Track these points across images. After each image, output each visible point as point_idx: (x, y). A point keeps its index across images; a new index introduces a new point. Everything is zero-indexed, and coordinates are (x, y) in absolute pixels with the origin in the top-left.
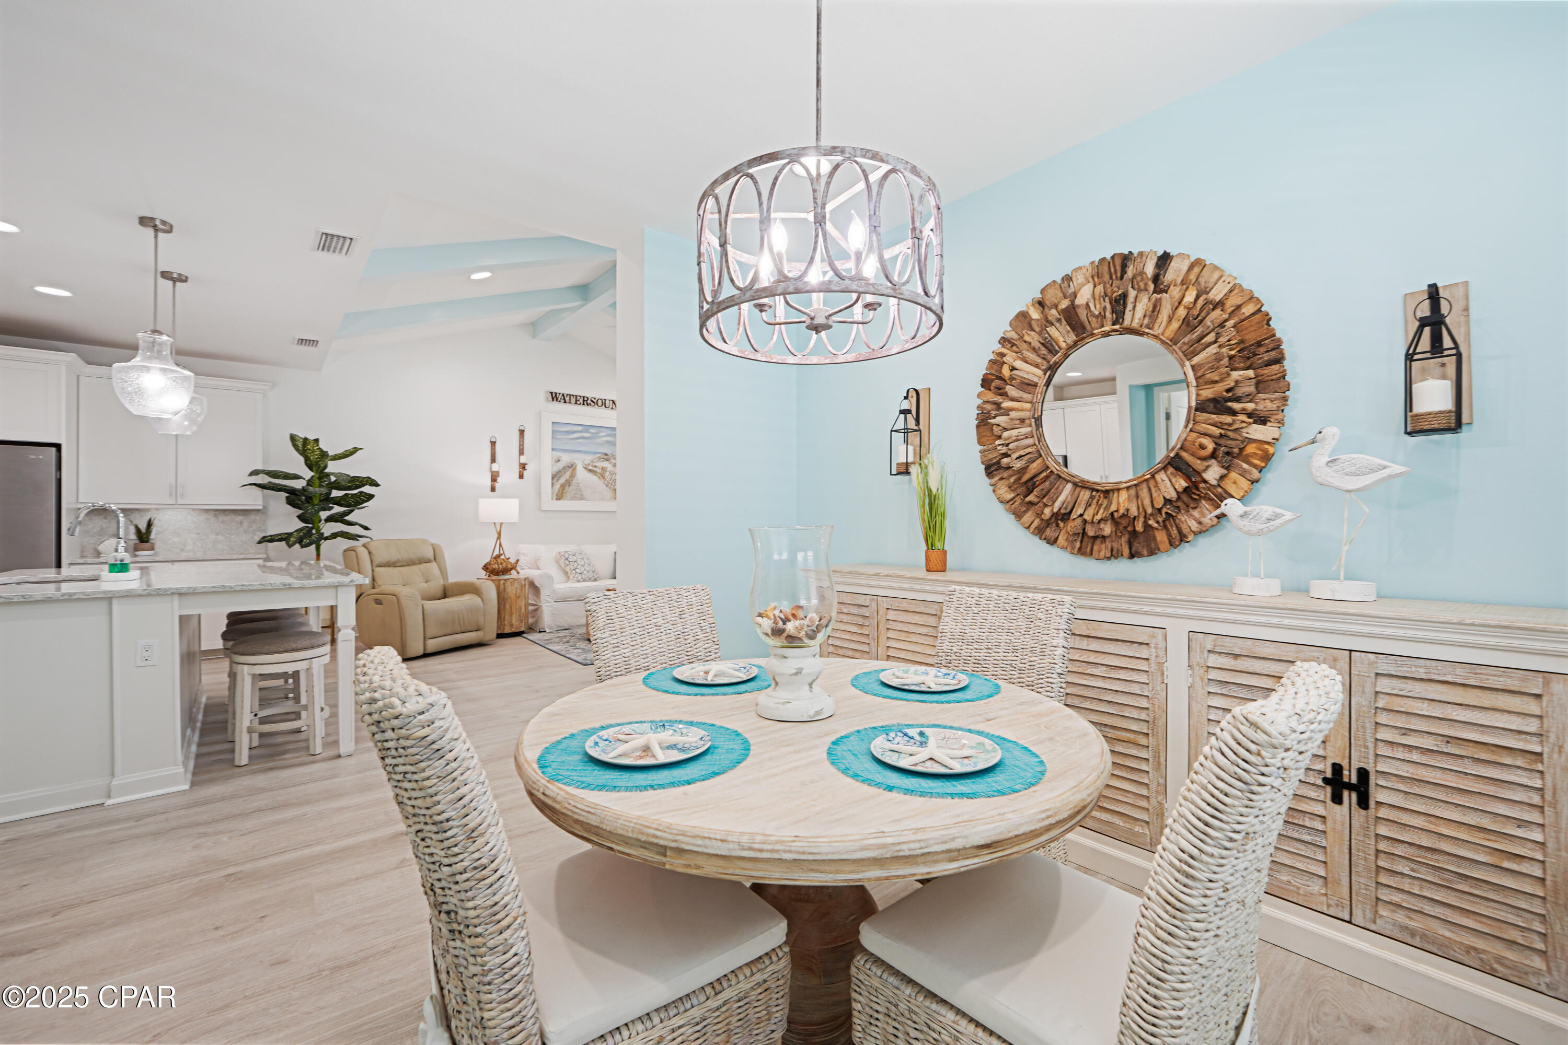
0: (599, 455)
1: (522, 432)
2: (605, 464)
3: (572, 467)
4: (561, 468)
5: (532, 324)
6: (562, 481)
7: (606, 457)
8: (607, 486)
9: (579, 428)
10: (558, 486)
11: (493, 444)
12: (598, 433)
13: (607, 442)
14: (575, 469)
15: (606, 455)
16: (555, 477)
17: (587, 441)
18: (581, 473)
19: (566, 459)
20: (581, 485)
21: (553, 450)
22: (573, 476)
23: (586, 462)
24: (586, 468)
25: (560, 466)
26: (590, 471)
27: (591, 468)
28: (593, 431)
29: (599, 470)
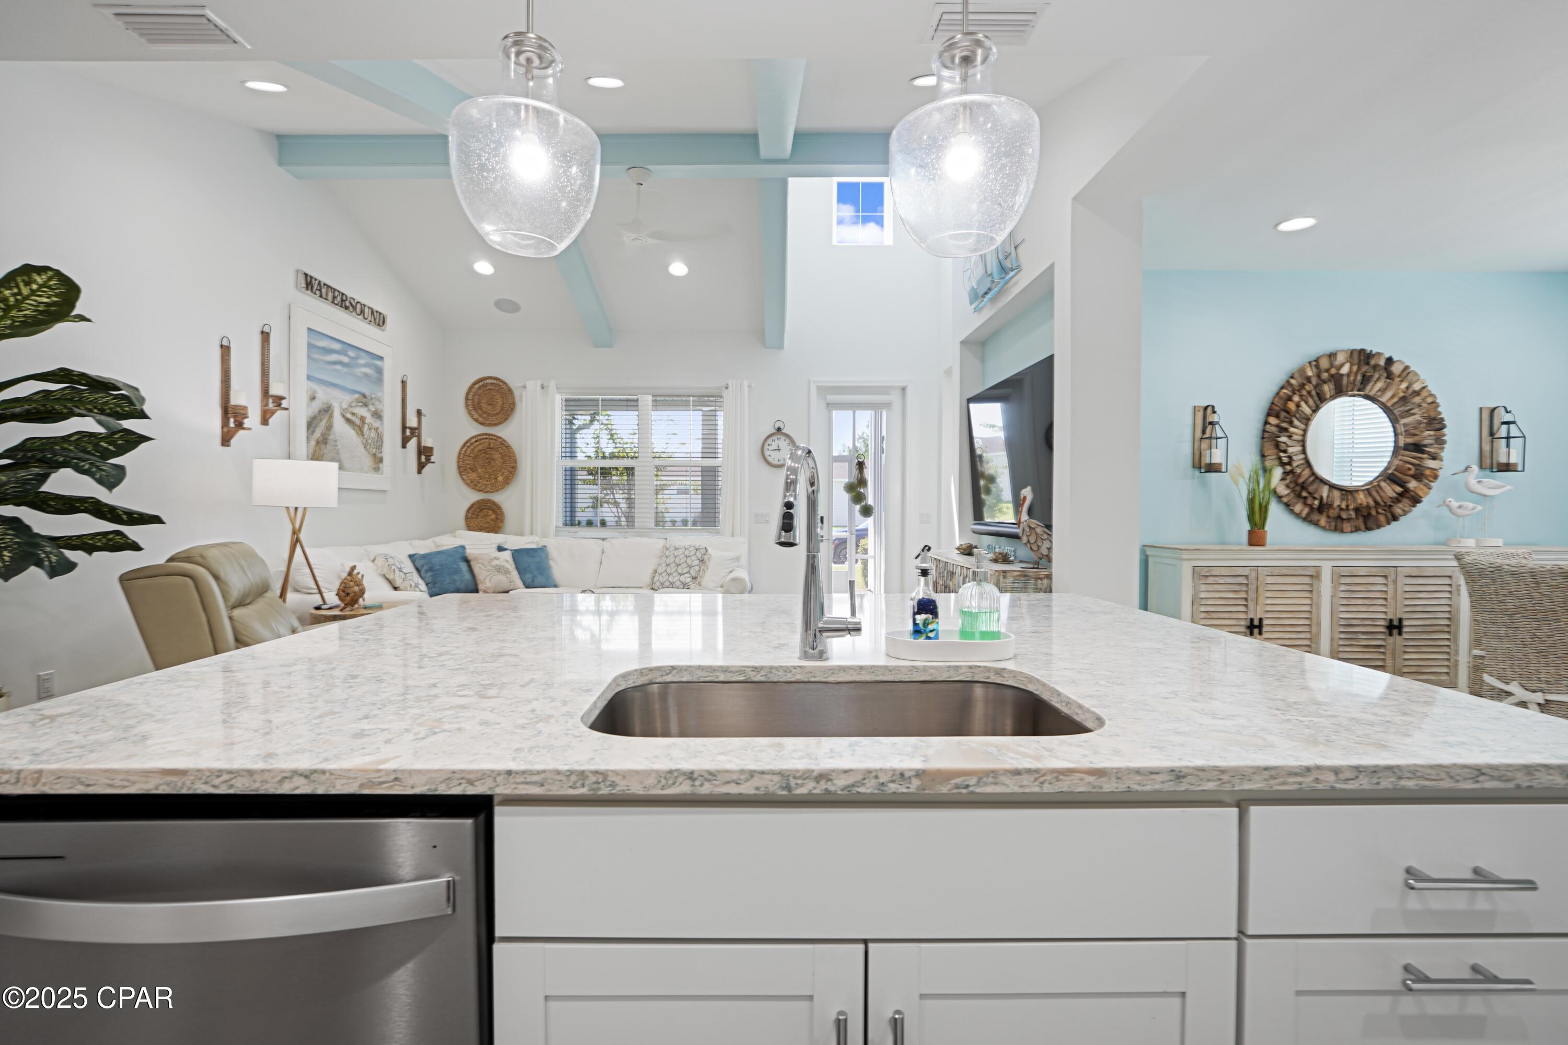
0: (357, 396)
1: (265, 337)
2: (362, 412)
3: (327, 410)
4: (316, 411)
5: (281, 138)
6: (317, 434)
7: (364, 401)
8: (365, 447)
9: (337, 346)
10: (313, 443)
11: (225, 350)
12: (356, 358)
13: (366, 375)
14: (331, 416)
15: (365, 396)
16: (311, 424)
17: (345, 370)
18: (339, 424)
19: (323, 395)
20: (338, 443)
21: (309, 378)
22: (329, 427)
23: (345, 406)
24: (343, 416)
25: (317, 405)
26: (348, 421)
27: (349, 416)
28: (352, 353)
29: (358, 422)
